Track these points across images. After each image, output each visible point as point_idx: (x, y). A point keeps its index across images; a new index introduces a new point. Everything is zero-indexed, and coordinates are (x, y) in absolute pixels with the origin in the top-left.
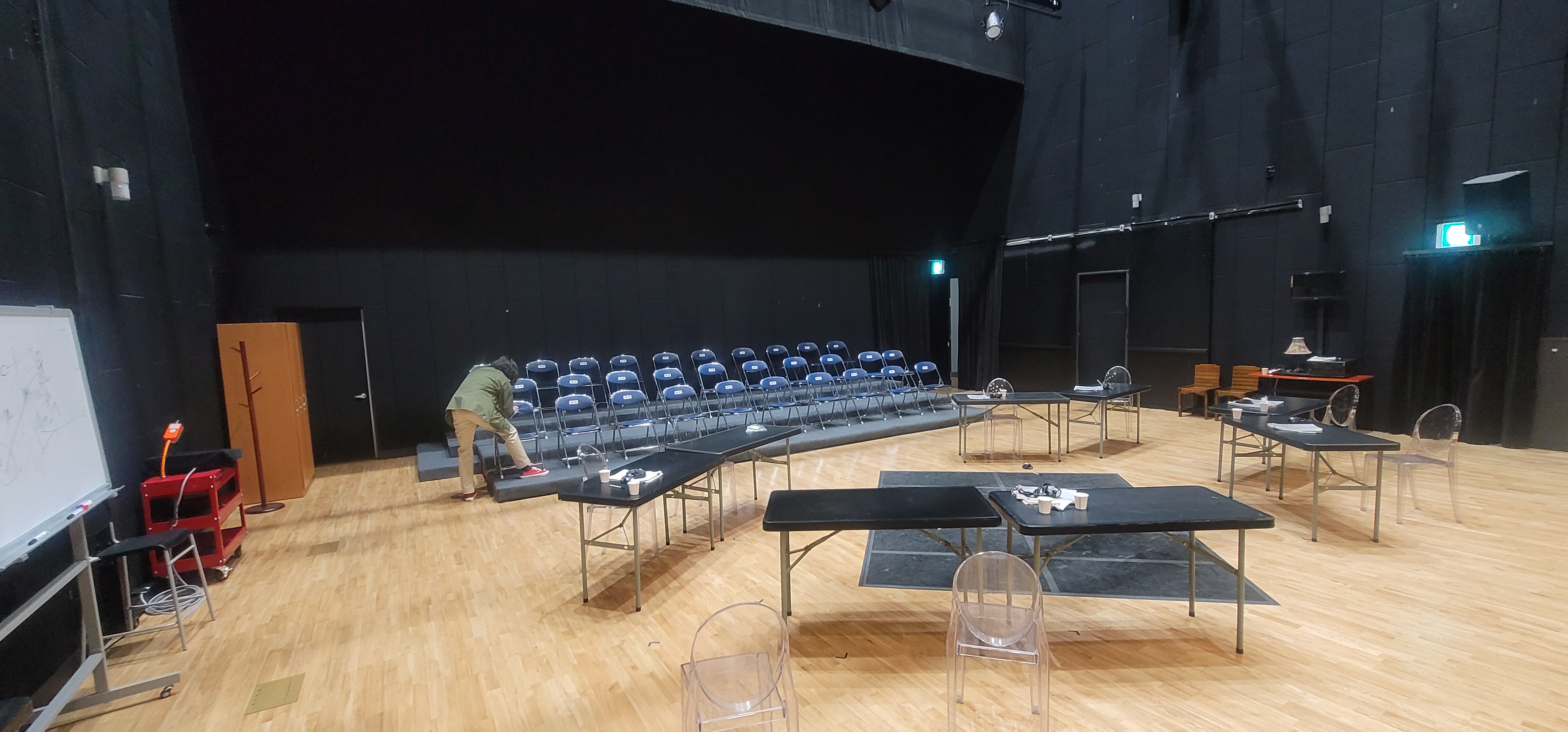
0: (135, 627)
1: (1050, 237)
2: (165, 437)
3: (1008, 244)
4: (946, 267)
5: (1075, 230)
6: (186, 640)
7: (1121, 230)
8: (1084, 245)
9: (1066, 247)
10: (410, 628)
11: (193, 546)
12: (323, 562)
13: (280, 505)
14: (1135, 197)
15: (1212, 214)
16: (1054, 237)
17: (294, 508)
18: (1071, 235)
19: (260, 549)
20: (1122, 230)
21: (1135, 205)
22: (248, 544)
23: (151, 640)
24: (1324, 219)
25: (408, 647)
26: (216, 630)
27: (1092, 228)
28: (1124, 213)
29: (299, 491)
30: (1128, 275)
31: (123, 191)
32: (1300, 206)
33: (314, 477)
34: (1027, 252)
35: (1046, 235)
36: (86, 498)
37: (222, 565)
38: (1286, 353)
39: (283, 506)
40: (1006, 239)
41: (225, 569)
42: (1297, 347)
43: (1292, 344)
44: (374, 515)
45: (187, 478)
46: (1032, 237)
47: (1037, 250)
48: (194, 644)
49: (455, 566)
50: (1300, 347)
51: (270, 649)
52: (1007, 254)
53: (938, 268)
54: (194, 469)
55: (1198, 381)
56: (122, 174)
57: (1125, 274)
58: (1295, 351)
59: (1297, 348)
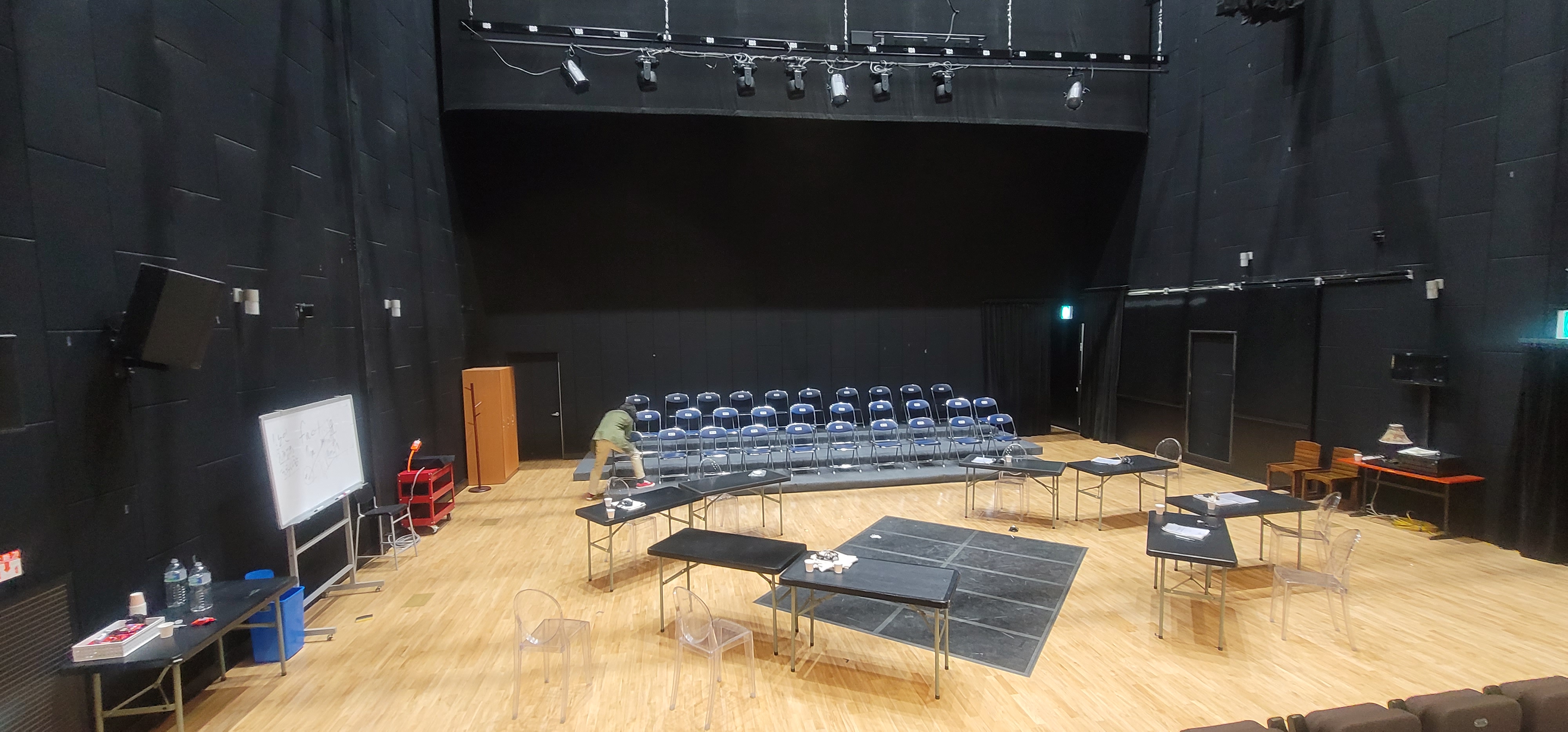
0: (384, 554)
1: (1165, 291)
2: (411, 448)
3: (1130, 294)
4: (1074, 313)
5: (1190, 284)
6: (398, 566)
7: (1230, 289)
8: (1197, 302)
9: (1179, 302)
10: (495, 579)
11: (409, 514)
12: (486, 530)
13: (488, 488)
14: (1243, 255)
15: (1318, 279)
16: (1171, 290)
17: (497, 490)
18: (1185, 289)
19: (461, 517)
20: (1232, 289)
21: (1244, 263)
22: (455, 513)
23: (387, 562)
24: (1431, 294)
25: (486, 589)
26: (415, 563)
27: (1206, 285)
28: (1232, 272)
29: (503, 480)
30: (1235, 337)
31: (397, 313)
32: (1410, 277)
33: (518, 469)
34: (1143, 304)
35: (1162, 288)
36: (347, 490)
37: (432, 525)
38: (1380, 440)
39: (490, 489)
40: (1128, 289)
41: (435, 528)
42: (1393, 435)
43: (1388, 431)
44: (531, 502)
45: (418, 473)
46: (1151, 289)
47: (1154, 303)
48: (401, 568)
49: (544, 545)
50: (1396, 436)
51: (430, 577)
52: (1128, 305)
53: (1066, 313)
54: (424, 468)
55: (1297, 458)
56: (397, 303)
57: (1233, 334)
58: (1388, 439)
59: (1392, 437)
